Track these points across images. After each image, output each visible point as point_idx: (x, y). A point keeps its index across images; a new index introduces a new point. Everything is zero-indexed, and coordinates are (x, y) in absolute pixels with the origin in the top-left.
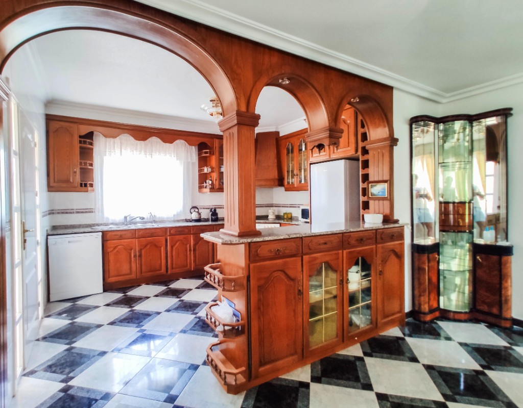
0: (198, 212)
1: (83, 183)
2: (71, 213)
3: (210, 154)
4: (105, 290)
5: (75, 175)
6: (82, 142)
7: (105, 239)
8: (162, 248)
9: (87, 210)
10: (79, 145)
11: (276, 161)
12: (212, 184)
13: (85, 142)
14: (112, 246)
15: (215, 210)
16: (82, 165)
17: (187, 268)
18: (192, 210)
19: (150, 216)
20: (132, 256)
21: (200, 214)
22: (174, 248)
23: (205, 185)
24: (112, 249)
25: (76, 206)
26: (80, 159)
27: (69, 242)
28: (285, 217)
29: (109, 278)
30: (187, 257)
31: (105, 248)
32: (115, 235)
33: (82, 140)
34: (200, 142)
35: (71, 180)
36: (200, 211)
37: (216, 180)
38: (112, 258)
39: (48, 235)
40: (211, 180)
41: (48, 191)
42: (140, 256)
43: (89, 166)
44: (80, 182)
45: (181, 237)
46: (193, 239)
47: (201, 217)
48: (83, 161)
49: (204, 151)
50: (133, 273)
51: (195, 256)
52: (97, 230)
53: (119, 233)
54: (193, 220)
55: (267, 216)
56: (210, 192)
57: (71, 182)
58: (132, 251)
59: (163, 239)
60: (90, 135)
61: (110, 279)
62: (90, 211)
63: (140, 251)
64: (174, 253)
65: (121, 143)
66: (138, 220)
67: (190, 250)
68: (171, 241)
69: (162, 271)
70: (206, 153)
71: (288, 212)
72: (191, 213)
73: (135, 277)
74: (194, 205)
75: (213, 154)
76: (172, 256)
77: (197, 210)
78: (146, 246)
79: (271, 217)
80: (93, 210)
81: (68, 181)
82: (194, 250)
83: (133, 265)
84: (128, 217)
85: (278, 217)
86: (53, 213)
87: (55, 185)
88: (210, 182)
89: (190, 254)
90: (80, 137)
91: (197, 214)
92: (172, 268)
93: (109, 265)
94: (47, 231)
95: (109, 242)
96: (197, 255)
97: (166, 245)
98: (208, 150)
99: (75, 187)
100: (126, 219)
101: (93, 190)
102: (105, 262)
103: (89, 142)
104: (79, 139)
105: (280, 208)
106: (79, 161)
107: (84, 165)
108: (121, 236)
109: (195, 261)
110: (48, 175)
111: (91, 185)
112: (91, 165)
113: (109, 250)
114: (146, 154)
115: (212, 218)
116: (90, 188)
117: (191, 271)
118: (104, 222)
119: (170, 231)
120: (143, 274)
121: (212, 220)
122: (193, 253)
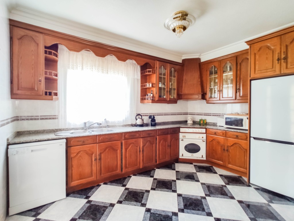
0: (141, 118)
1: (48, 91)
2: (35, 119)
3: (152, 72)
4: (68, 195)
5: (40, 84)
6: (48, 53)
7: (69, 145)
8: (118, 151)
9: (51, 117)
10: (44, 55)
11: (199, 80)
12: (153, 97)
13: (50, 53)
14: (75, 151)
15: (154, 117)
16: (47, 75)
17: (137, 166)
18: (137, 117)
19: (105, 122)
20: (93, 160)
21: (143, 120)
22: (127, 150)
23: (147, 97)
24: (75, 154)
25: (40, 113)
26: (45, 69)
27: (32, 151)
28: (202, 122)
29: (72, 181)
30: (137, 157)
31: (68, 154)
32: (78, 141)
33: (48, 50)
34: (146, 62)
35: (36, 89)
36: (143, 117)
37: (156, 94)
38: (75, 162)
39: (8, 145)
40: (152, 93)
41: (12, 98)
42: (100, 159)
43: (54, 76)
44: (44, 90)
45: (133, 141)
46: (142, 142)
47: (144, 122)
48: (48, 71)
49: (147, 70)
50: (94, 175)
51: (143, 156)
52: (61, 137)
53: (82, 139)
54: (138, 125)
55: (186, 121)
56: (152, 103)
57: (35, 90)
58: (93, 155)
59: (119, 143)
60: (55, 47)
61: (72, 183)
62: (53, 118)
63: (100, 155)
64: (127, 155)
65: (82, 58)
66: (96, 125)
67: (140, 151)
68: (126, 144)
69: (118, 171)
70: (149, 71)
71: (203, 119)
72: (136, 119)
73: (95, 179)
74: (139, 113)
75: (154, 73)
76: (126, 157)
77: (140, 117)
78: (105, 150)
79: (190, 122)
80: (57, 117)
81: (32, 89)
82: (143, 151)
83: (94, 168)
84: (87, 123)
85: (194, 123)
86: (18, 120)
87: (19, 92)
88: (152, 95)
89: (140, 154)
90: (46, 47)
91: (141, 120)
92: (126, 167)
93: (72, 170)
94: (8, 140)
95: (72, 147)
96: (145, 155)
97: (122, 148)
98: (151, 70)
99: (40, 95)
100: (86, 125)
101: (58, 99)
102: (68, 168)
103: (54, 53)
104: (44, 49)
105: (194, 116)
106: (44, 70)
107: (49, 75)
108: (84, 142)
109: (143, 160)
110: (12, 82)
111: (56, 94)
112: (56, 75)
113: (72, 156)
114: (103, 70)
115: (151, 123)
116: (54, 97)
117: (140, 169)
118: (67, 128)
119: (125, 136)
120: (102, 175)
121: (152, 125)
122: (142, 154)
